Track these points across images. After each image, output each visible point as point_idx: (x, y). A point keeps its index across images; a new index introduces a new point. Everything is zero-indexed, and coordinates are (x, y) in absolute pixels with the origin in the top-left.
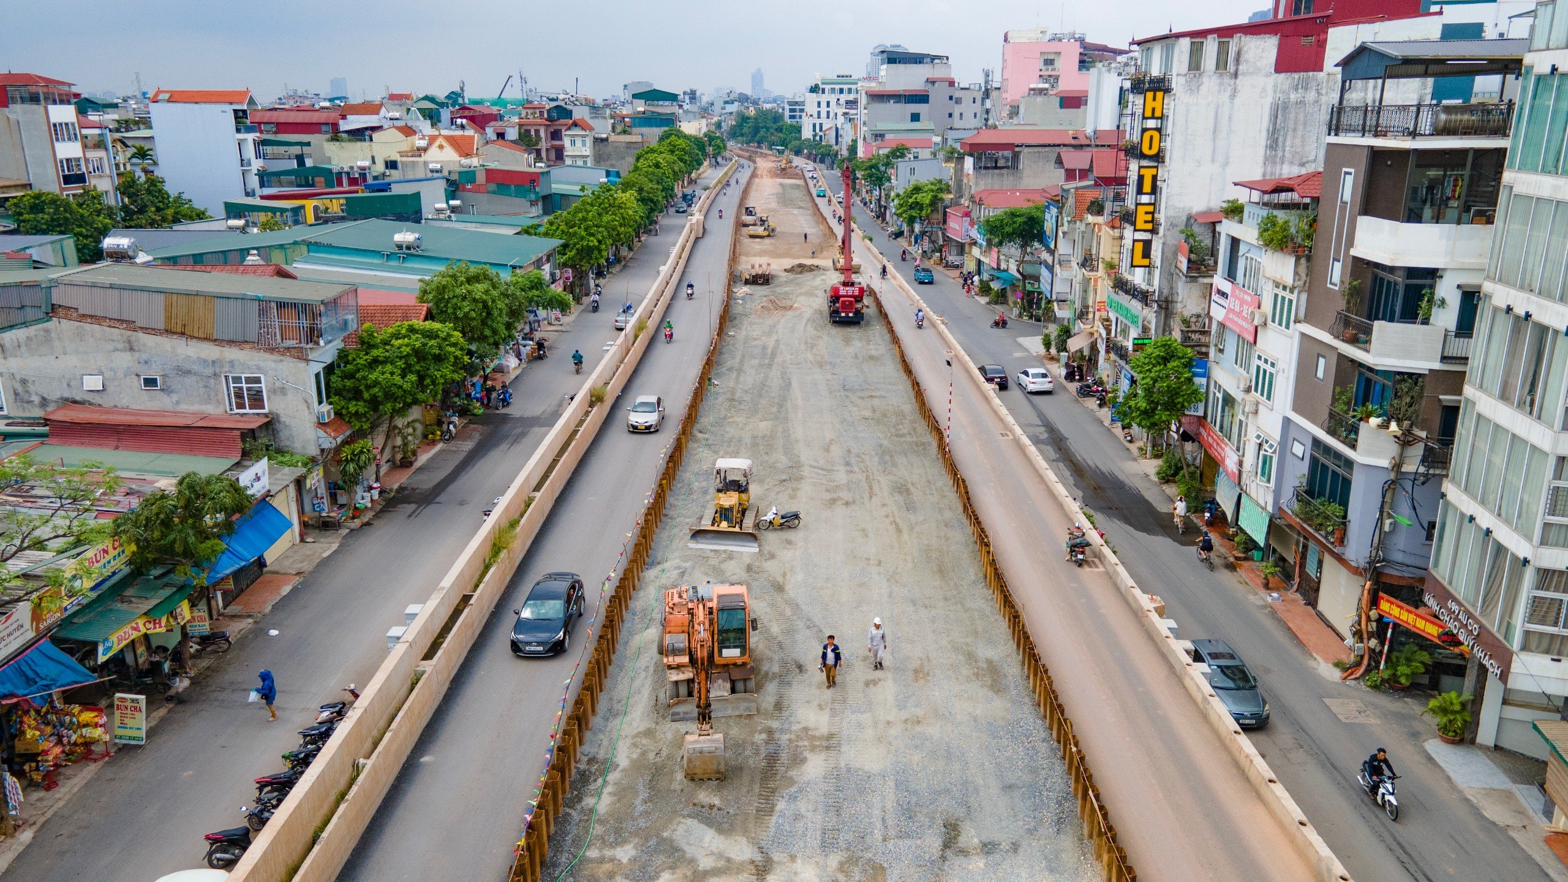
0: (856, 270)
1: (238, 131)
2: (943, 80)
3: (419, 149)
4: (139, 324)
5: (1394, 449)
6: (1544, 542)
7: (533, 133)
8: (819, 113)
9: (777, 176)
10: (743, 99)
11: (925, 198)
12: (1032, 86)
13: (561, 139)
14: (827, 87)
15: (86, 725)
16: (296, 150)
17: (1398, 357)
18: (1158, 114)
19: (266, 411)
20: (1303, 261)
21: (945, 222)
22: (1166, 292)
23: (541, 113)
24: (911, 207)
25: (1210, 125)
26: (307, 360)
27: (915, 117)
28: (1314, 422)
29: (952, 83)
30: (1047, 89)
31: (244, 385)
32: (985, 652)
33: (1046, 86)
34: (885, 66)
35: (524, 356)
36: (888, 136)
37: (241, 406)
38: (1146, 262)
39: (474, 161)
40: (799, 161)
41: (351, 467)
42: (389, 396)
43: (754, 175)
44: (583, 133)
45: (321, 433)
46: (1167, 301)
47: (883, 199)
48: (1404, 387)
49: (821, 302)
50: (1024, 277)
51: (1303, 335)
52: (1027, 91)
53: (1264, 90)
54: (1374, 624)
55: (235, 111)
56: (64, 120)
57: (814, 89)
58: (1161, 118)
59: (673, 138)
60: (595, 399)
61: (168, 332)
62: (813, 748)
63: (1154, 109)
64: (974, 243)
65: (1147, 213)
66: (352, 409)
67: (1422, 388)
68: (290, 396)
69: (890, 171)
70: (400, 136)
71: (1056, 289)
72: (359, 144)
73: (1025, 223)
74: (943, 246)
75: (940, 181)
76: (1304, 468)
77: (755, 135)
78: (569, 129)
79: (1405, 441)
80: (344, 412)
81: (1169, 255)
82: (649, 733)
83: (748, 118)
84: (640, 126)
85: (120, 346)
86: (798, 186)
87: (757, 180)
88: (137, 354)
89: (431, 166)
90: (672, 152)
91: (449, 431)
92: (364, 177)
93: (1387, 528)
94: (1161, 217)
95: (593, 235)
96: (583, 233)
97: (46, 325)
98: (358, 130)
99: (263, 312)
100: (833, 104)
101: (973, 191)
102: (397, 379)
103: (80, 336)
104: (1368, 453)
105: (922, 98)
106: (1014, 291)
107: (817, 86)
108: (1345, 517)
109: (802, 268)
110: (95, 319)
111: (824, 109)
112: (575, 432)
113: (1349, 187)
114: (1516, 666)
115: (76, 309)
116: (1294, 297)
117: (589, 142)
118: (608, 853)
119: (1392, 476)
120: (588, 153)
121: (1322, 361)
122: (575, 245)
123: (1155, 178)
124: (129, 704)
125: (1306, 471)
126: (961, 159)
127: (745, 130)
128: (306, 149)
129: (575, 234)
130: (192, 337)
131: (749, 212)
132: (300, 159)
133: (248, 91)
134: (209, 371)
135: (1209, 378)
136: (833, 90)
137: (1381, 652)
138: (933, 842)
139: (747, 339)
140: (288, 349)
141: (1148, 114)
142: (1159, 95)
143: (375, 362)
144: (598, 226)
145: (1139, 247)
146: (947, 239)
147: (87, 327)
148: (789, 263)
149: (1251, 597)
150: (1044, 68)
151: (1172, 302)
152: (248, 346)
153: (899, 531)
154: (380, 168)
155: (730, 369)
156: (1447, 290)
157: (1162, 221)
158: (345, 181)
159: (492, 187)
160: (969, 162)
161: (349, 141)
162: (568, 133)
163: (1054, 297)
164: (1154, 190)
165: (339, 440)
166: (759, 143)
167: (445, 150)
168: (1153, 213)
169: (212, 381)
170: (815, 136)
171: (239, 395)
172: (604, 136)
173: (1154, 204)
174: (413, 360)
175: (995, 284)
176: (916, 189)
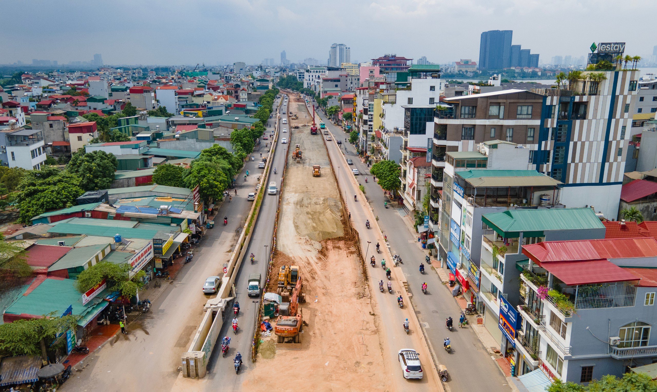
0: (316, 125)
1: (175, 95)
2: (344, 75)
3: (216, 99)
7: (230, 92)
8: (309, 79)
9: (297, 101)
10: (282, 70)
11: (333, 110)
12: (366, 79)
13: (237, 93)
14: (312, 70)
21: (338, 115)
23: (232, 86)
24: (331, 111)
27: (336, 86)
29: (346, 77)
34: (328, 71)
36: (328, 92)
40: (302, 96)
43: (289, 101)
44: (245, 92)
49: (309, 131)
55: (175, 91)
59: (268, 92)
64: (343, 120)
69: (328, 102)
70: (210, 96)
72: (200, 98)
74: (338, 121)
75: (337, 106)
77: (287, 85)
78: (241, 91)
82: (293, 161)
83: (284, 79)
84: (260, 89)
86: (303, 105)
87: (290, 103)
89: (220, 103)
90: (269, 97)
98: (199, 94)
100: (314, 77)
101: (343, 108)
105: (339, 81)
107: (309, 70)
109: (305, 126)
111: (311, 78)
117: (246, 94)
120: (246, 97)
126: (341, 101)
127: (283, 83)
128: (187, 99)
131: (291, 113)
132: (187, 101)
136: (314, 72)
146: (339, 119)
148: (302, 125)
150: (370, 73)
160: (343, 102)
161: (198, 97)
166: (289, 88)
170: (308, 87)
172: (250, 92)
175: (347, 129)
176: (332, 108)
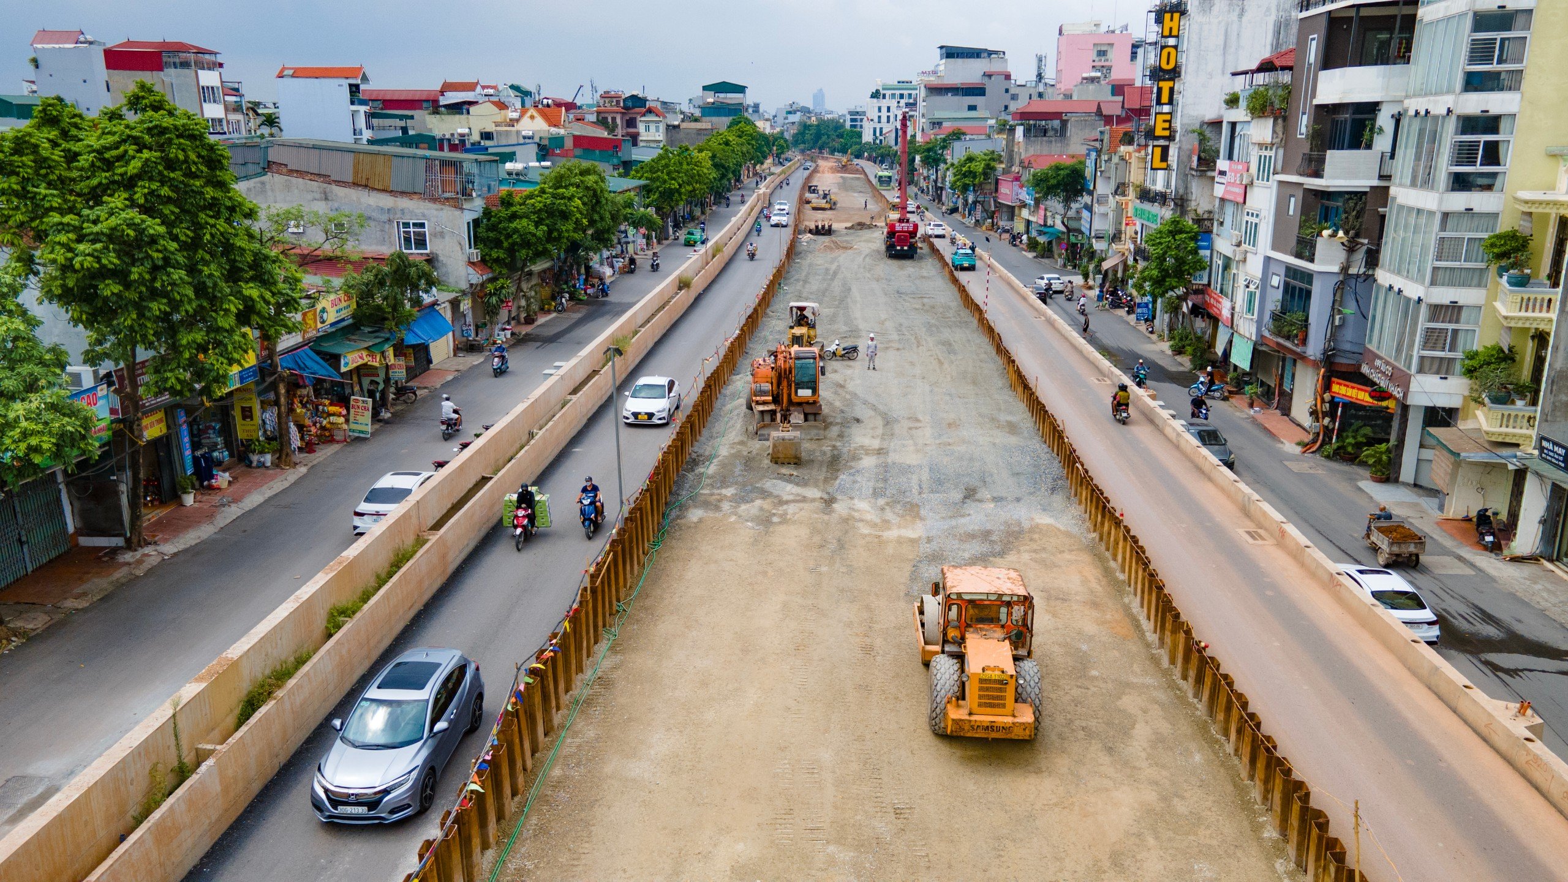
1: (352, 103)
2: (999, 74)
3: (511, 120)
4: (332, 178)
5: (1341, 255)
6: (1433, 283)
7: (610, 120)
8: (879, 117)
9: (839, 171)
10: (806, 111)
11: (978, 167)
12: (1085, 75)
13: (635, 127)
14: (888, 93)
15: (334, 414)
16: (403, 123)
17: (1345, 178)
18: (1175, 33)
19: (428, 251)
20: (1280, 121)
21: (996, 190)
22: (1181, 191)
23: (618, 102)
24: (965, 175)
25: (1220, 40)
26: (462, 209)
27: (972, 108)
28: (1285, 253)
29: (1008, 77)
30: (1099, 78)
31: (412, 230)
32: (1004, 417)
33: (1099, 74)
34: (944, 61)
35: (617, 269)
36: (945, 124)
37: (408, 247)
38: (1164, 165)
39: (562, 132)
40: (859, 161)
41: (494, 300)
42: (526, 244)
43: (816, 170)
44: (657, 119)
45: (471, 270)
46: (1182, 199)
47: (940, 180)
48: (1351, 204)
49: (878, 245)
50: (1069, 230)
51: (1280, 182)
52: (1080, 80)
53: (1268, 9)
54: (1327, 405)
55: (351, 85)
56: (210, 84)
57: (876, 95)
58: (1177, 37)
59: (742, 124)
60: (683, 284)
61: (355, 184)
62: (867, 454)
63: (1171, 29)
64: (1024, 205)
65: (1165, 121)
66: (494, 255)
67: (1365, 203)
68: (447, 238)
69: (946, 150)
70: (495, 109)
71: (1095, 226)
72: (457, 117)
73: (1068, 175)
74: (994, 212)
75: (993, 152)
76: (1279, 295)
77: (817, 142)
78: (644, 115)
79: (1351, 248)
80: (487, 258)
81: (1185, 159)
82: (742, 443)
83: (809, 126)
84: (710, 115)
85: (317, 196)
86: (858, 178)
87: (819, 173)
88: (330, 203)
89: (524, 133)
91: (562, 303)
92: (463, 142)
93: (1337, 323)
94: (1177, 124)
95: (674, 179)
96: (666, 177)
97: (263, 178)
98: (457, 104)
99: (429, 168)
100: (893, 108)
101: (1023, 157)
102: (532, 228)
103: (288, 187)
104: (1324, 262)
105: (979, 91)
106: (1059, 245)
107: (877, 91)
108: (1307, 320)
109: (861, 226)
110: (300, 173)
111: (884, 114)
112: (668, 302)
113: (1313, 51)
114: (1414, 386)
115: (286, 165)
116: (1272, 153)
117: (662, 127)
118: (716, 491)
119: (1341, 278)
120: (661, 138)
121: (1293, 200)
122: (658, 188)
123: (1172, 90)
124: (360, 404)
125: (1280, 297)
126: (1012, 129)
127: (807, 137)
128: (410, 121)
129: (658, 178)
130: (374, 189)
131: (812, 190)
132: (405, 130)
133: (361, 68)
134: (385, 217)
135: (1212, 250)
136: (893, 95)
137: (1333, 429)
138: (957, 495)
139: (810, 265)
140: (447, 199)
141: (1166, 33)
142: (1176, 16)
143: (514, 217)
144: (678, 172)
145: (1158, 151)
146: (998, 205)
147: (294, 180)
148: (849, 224)
149: (1238, 414)
150: (1097, 59)
151: (1187, 200)
152: (416, 197)
153: (941, 363)
154: (476, 137)
155: (798, 280)
156: (1384, 119)
157: (1179, 129)
158: (446, 147)
159: (578, 151)
160: (1020, 131)
161: (448, 114)
162: (643, 119)
163: (1093, 234)
164: (1171, 102)
165: (485, 278)
166: (821, 148)
167: (536, 120)
168: (1170, 121)
169: (387, 226)
170: (874, 141)
171: (407, 240)
172: (676, 123)
173: (1170, 113)
174: (544, 215)
175: (1042, 239)
176: (970, 159)
